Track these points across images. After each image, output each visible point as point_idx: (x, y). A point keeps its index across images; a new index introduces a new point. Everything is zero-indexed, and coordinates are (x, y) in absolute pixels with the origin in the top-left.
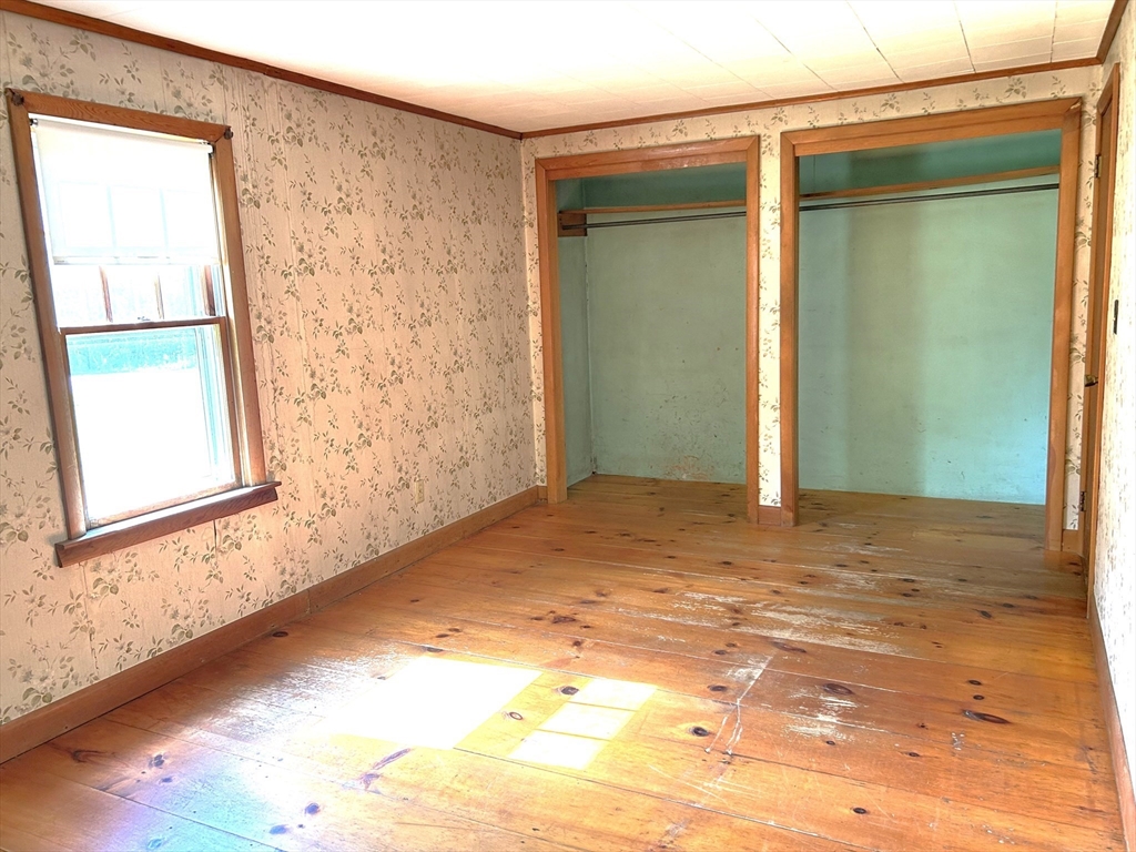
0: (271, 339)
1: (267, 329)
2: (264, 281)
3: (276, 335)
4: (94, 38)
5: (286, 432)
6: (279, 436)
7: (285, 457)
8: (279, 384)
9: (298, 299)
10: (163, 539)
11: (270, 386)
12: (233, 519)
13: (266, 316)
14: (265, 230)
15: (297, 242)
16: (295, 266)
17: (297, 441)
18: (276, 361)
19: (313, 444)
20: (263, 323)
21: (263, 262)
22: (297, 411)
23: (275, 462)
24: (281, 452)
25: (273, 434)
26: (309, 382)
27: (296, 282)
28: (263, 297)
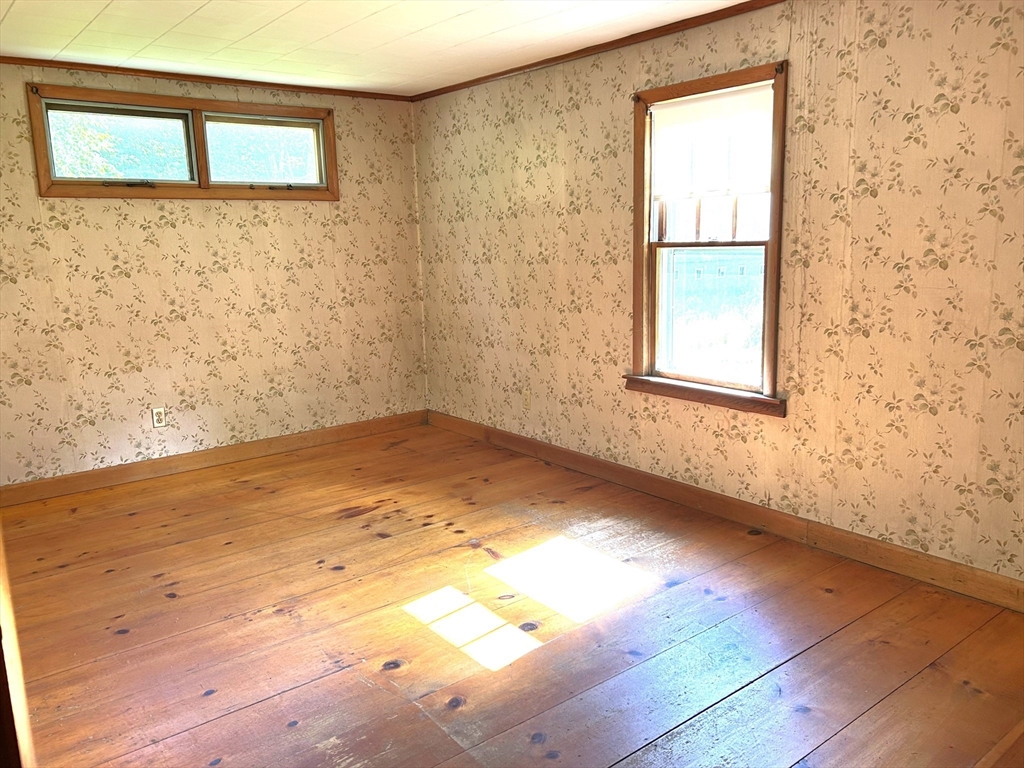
0: (806, 264)
1: (804, 253)
2: (807, 205)
3: (813, 262)
4: (689, 33)
5: (810, 360)
6: (800, 360)
7: (805, 383)
8: (808, 310)
9: (848, 224)
10: (687, 402)
11: (797, 308)
12: (742, 415)
13: (803, 241)
14: (817, 154)
15: (858, 161)
16: (851, 188)
17: (822, 372)
18: (809, 288)
19: (841, 380)
20: (799, 247)
21: (808, 186)
22: (827, 342)
23: (792, 383)
24: (801, 376)
25: (794, 356)
26: (847, 315)
27: (849, 207)
28: (804, 222)
